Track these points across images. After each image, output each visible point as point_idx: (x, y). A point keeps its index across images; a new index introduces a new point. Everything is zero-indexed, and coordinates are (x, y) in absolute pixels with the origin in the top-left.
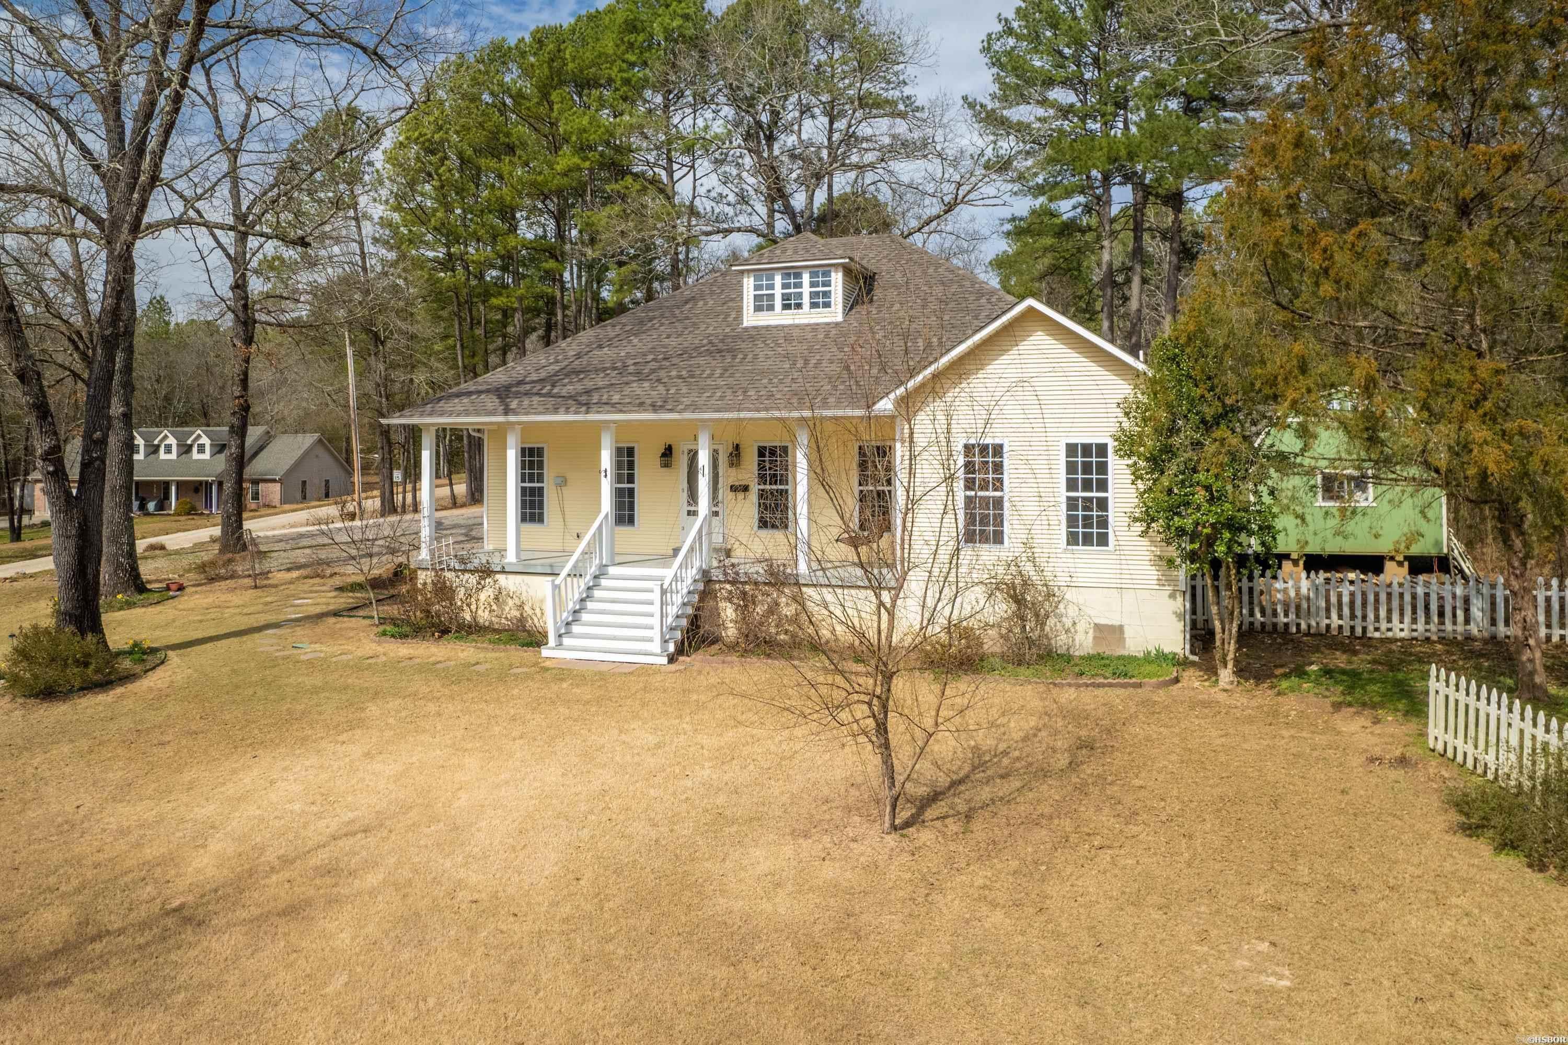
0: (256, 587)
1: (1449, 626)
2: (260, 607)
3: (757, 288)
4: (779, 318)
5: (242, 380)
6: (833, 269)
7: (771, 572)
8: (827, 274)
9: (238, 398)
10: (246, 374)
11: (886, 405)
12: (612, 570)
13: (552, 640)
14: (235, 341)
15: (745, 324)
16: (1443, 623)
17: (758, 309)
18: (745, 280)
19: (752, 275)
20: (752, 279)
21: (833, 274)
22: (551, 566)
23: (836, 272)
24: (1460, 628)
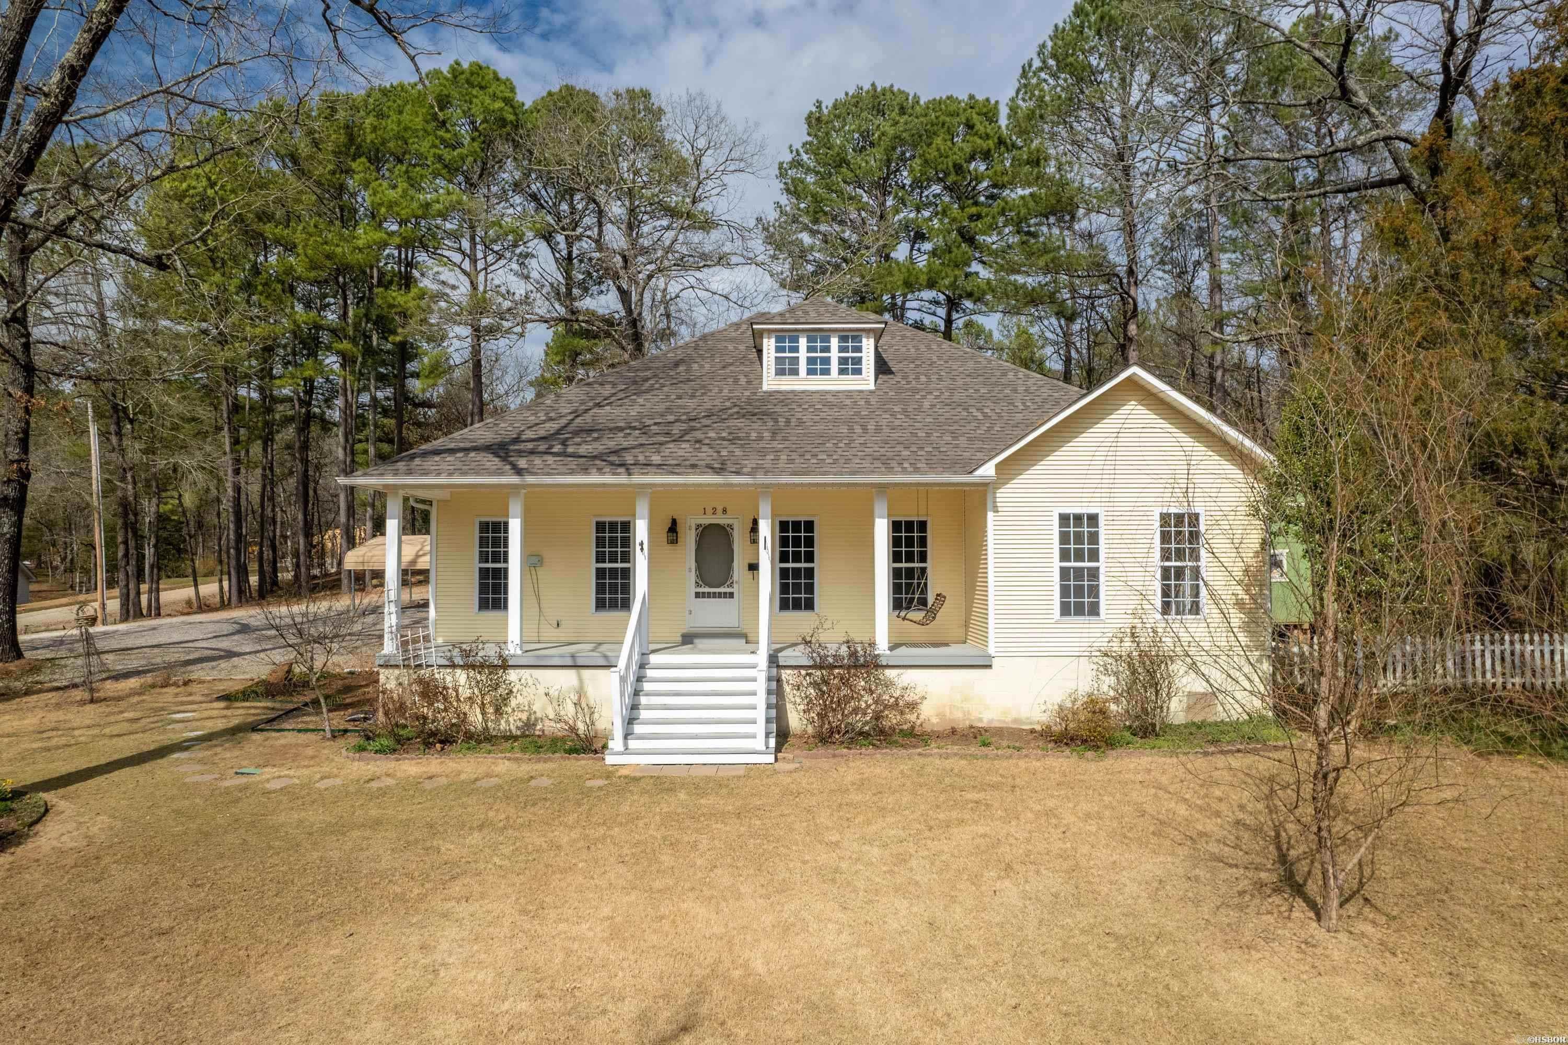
0: (92, 701)
1: (1470, 680)
2: (126, 727)
3: (779, 349)
4: (803, 383)
5: (20, 439)
6: (864, 335)
7: (853, 654)
8: (856, 338)
9: (12, 462)
10: (26, 432)
11: (988, 470)
12: (654, 659)
13: (616, 744)
14: (10, 389)
15: (765, 387)
16: (1464, 677)
17: (780, 372)
18: (765, 341)
19: (773, 335)
20: (773, 340)
21: (864, 340)
22: (573, 656)
23: (868, 338)
24: (1479, 679)
